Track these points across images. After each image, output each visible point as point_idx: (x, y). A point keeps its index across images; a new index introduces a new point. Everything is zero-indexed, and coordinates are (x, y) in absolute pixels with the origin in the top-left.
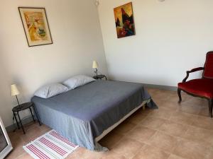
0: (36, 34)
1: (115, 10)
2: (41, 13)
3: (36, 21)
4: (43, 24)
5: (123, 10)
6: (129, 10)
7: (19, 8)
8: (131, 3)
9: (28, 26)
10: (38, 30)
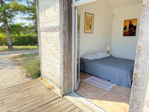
0: (88, 27)
1: (125, 21)
2: (92, 17)
3: (90, 20)
4: (92, 22)
5: (130, 22)
6: (135, 23)
7: (86, 13)
8: (137, 19)
9: (87, 22)
10: (89, 25)
